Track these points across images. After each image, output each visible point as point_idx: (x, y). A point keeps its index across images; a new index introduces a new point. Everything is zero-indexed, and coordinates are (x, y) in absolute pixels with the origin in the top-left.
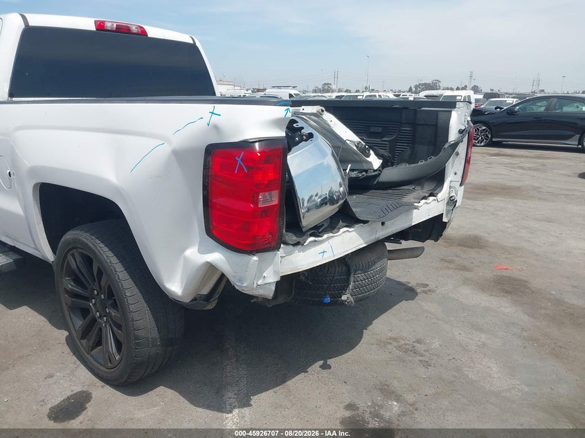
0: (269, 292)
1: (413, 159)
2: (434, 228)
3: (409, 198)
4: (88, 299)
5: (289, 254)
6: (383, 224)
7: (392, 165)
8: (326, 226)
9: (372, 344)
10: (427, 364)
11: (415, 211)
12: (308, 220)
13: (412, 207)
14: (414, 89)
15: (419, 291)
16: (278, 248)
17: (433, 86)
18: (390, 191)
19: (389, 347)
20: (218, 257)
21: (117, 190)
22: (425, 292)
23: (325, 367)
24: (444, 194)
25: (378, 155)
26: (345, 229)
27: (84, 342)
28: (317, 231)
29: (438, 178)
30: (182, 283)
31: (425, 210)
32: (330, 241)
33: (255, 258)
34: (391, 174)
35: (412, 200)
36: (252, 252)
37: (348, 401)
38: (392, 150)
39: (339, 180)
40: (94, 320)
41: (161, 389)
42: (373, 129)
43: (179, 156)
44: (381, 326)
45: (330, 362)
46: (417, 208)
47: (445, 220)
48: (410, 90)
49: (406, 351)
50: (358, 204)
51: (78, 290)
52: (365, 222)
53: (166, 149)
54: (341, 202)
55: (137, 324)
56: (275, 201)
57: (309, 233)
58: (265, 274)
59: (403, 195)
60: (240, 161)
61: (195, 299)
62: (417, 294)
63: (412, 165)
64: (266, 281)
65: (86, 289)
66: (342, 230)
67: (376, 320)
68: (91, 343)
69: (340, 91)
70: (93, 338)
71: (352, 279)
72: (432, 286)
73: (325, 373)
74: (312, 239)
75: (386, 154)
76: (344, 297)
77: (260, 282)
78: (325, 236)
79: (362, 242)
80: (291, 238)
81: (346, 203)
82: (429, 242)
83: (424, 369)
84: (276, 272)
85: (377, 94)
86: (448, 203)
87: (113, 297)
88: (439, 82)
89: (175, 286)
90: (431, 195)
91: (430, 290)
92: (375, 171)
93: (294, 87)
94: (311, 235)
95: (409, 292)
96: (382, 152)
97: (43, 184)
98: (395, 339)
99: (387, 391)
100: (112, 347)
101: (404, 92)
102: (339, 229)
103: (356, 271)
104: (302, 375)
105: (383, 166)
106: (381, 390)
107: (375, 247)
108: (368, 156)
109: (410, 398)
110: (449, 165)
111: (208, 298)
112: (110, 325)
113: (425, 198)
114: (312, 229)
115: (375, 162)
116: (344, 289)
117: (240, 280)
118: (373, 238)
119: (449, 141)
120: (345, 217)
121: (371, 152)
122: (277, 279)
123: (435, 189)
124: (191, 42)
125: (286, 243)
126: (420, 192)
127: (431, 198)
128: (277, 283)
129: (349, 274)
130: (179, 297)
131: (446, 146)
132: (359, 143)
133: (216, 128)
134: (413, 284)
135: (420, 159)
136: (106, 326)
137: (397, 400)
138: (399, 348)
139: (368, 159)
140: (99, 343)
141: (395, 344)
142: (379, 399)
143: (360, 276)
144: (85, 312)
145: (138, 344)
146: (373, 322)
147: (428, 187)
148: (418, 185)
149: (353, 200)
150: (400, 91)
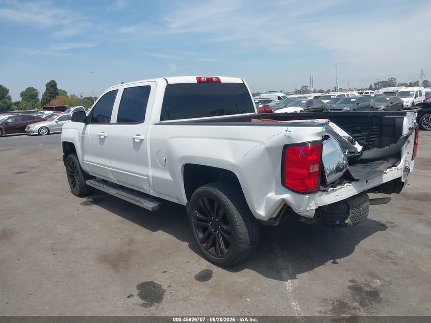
0: (312, 214)
1: (381, 146)
2: (396, 186)
3: (380, 168)
4: (207, 222)
5: (320, 196)
6: (367, 182)
7: (369, 149)
8: (338, 182)
9: (361, 253)
10: (396, 264)
11: (384, 174)
12: (329, 179)
13: (382, 173)
14: (374, 86)
15: (388, 226)
16: (317, 192)
17: (389, 84)
18: (368, 164)
19: (372, 254)
20: (287, 196)
21: (234, 166)
22: (392, 227)
23: (334, 263)
24: (401, 165)
25: (360, 144)
26: (347, 184)
27: (204, 245)
28: (334, 184)
29: (397, 156)
30: (265, 210)
31: (390, 175)
32: (340, 190)
33: (307, 196)
34: (368, 154)
35: (382, 169)
36: (305, 193)
37: (351, 279)
38: (367, 140)
39: (343, 156)
40: (211, 233)
41: (246, 270)
42: (355, 128)
43: (269, 150)
44: (365, 244)
45: (336, 260)
46: (385, 173)
47: (403, 180)
48: (371, 88)
49: (382, 257)
50: (354, 171)
51: (203, 217)
52: (357, 180)
53: (263, 147)
54: (345, 170)
55: (240, 232)
56: (317, 169)
57: (330, 185)
58: (310, 205)
59: (376, 166)
60: (301, 151)
61: (269, 219)
62: (387, 228)
63: (381, 149)
64: (311, 208)
65: (207, 216)
66: (346, 185)
67: (362, 241)
68: (209, 245)
69: (315, 92)
70: (210, 242)
71: (351, 212)
72: (397, 223)
73: (335, 266)
74: (332, 188)
75: (365, 143)
76: (347, 222)
77: (308, 209)
78: (338, 187)
79: (356, 191)
80: (322, 188)
81: (347, 171)
82: (393, 194)
83: (394, 266)
84: (316, 204)
85: (345, 94)
86: (404, 170)
87: (226, 219)
88: (395, 79)
89: (261, 212)
90: (394, 166)
91: (395, 226)
92: (359, 153)
93: (281, 91)
94: (331, 187)
95: (382, 227)
96: (362, 141)
97: (186, 164)
98: (375, 251)
99: (373, 275)
100: (223, 246)
101: (366, 89)
102: (344, 184)
103: (352, 208)
104: (322, 267)
105: (363, 150)
106: (369, 274)
107: (362, 195)
108: (355, 144)
109: (387, 279)
110: (404, 148)
111: (275, 219)
112: (222, 235)
113: (389, 168)
114: (331, 184)
115: (359, 148)
116: (346, 218)
117: (299, 207)
118: (361, 190)
119: (403, 134)
120: (347, 178)
121: (356, 142)
122: (316, 207)
123: (396, 162)
124: (242, 82)
125: (320, 191)
126: (386, 164)
127: (394, 168)
128: (316, 209)
129: (349, 209)
130: (263, 217)
131: (401, 138)
132: (349, 137)
133: (289, 137)
134: (383, 222)
135: (386, 145)
136: (218, 236)
137: (379, 280)
138: (378, 255)
139: (355, 146)
140: (214, 245)
141: (375, 253)
142: (369, 278)
143: (355, 211)
144: (204, 229)
145: (240, 242)
146: (361, 242)
147: (391, 162)
148: (385, 160)
149: (350, 169)
150: (362, 89)
